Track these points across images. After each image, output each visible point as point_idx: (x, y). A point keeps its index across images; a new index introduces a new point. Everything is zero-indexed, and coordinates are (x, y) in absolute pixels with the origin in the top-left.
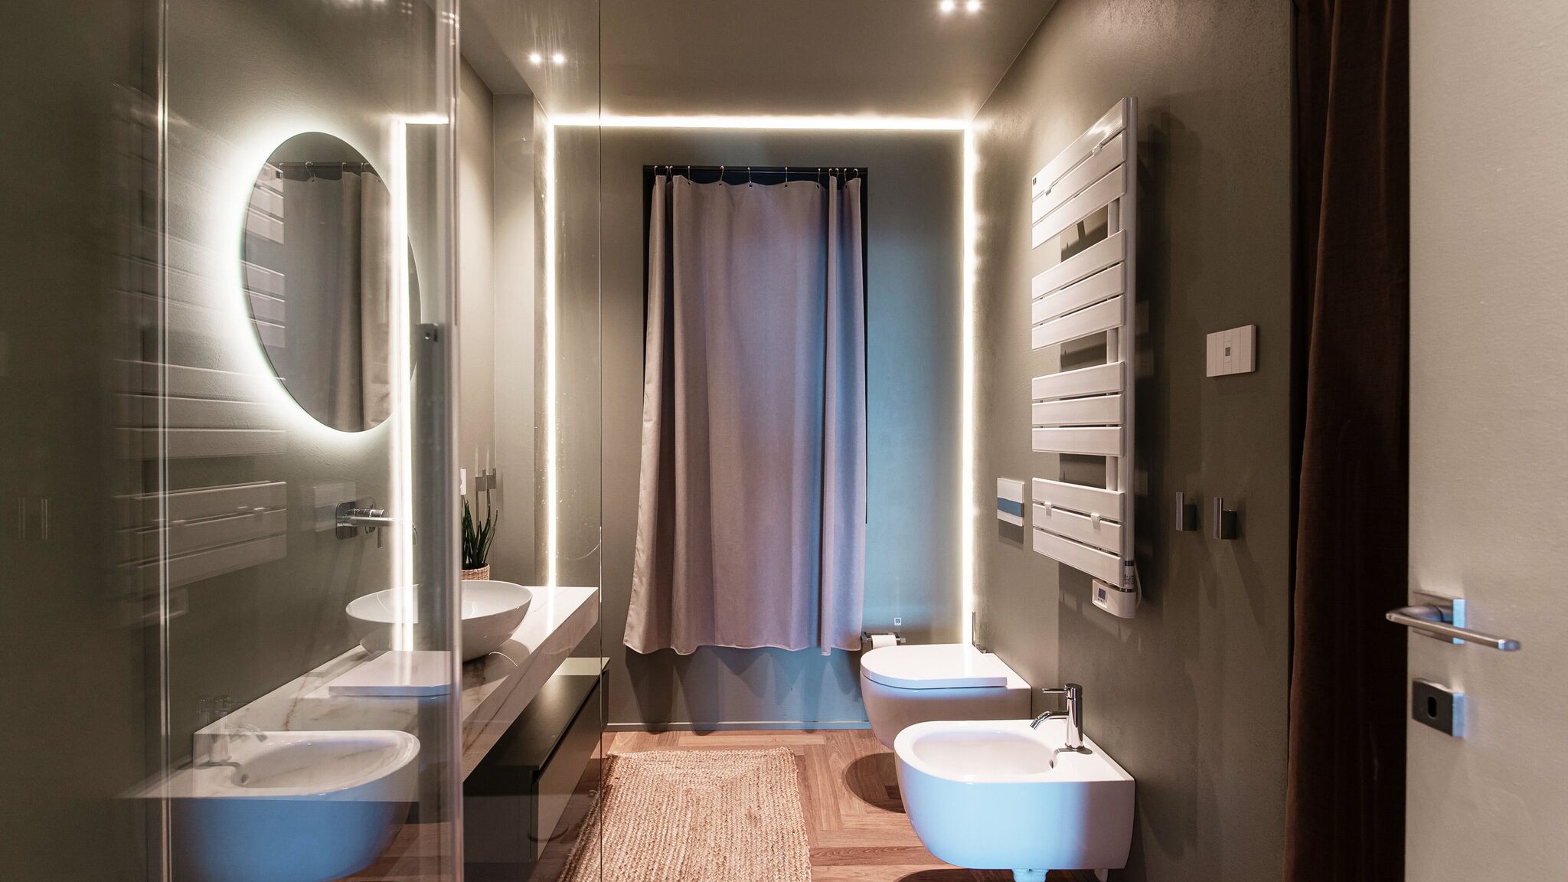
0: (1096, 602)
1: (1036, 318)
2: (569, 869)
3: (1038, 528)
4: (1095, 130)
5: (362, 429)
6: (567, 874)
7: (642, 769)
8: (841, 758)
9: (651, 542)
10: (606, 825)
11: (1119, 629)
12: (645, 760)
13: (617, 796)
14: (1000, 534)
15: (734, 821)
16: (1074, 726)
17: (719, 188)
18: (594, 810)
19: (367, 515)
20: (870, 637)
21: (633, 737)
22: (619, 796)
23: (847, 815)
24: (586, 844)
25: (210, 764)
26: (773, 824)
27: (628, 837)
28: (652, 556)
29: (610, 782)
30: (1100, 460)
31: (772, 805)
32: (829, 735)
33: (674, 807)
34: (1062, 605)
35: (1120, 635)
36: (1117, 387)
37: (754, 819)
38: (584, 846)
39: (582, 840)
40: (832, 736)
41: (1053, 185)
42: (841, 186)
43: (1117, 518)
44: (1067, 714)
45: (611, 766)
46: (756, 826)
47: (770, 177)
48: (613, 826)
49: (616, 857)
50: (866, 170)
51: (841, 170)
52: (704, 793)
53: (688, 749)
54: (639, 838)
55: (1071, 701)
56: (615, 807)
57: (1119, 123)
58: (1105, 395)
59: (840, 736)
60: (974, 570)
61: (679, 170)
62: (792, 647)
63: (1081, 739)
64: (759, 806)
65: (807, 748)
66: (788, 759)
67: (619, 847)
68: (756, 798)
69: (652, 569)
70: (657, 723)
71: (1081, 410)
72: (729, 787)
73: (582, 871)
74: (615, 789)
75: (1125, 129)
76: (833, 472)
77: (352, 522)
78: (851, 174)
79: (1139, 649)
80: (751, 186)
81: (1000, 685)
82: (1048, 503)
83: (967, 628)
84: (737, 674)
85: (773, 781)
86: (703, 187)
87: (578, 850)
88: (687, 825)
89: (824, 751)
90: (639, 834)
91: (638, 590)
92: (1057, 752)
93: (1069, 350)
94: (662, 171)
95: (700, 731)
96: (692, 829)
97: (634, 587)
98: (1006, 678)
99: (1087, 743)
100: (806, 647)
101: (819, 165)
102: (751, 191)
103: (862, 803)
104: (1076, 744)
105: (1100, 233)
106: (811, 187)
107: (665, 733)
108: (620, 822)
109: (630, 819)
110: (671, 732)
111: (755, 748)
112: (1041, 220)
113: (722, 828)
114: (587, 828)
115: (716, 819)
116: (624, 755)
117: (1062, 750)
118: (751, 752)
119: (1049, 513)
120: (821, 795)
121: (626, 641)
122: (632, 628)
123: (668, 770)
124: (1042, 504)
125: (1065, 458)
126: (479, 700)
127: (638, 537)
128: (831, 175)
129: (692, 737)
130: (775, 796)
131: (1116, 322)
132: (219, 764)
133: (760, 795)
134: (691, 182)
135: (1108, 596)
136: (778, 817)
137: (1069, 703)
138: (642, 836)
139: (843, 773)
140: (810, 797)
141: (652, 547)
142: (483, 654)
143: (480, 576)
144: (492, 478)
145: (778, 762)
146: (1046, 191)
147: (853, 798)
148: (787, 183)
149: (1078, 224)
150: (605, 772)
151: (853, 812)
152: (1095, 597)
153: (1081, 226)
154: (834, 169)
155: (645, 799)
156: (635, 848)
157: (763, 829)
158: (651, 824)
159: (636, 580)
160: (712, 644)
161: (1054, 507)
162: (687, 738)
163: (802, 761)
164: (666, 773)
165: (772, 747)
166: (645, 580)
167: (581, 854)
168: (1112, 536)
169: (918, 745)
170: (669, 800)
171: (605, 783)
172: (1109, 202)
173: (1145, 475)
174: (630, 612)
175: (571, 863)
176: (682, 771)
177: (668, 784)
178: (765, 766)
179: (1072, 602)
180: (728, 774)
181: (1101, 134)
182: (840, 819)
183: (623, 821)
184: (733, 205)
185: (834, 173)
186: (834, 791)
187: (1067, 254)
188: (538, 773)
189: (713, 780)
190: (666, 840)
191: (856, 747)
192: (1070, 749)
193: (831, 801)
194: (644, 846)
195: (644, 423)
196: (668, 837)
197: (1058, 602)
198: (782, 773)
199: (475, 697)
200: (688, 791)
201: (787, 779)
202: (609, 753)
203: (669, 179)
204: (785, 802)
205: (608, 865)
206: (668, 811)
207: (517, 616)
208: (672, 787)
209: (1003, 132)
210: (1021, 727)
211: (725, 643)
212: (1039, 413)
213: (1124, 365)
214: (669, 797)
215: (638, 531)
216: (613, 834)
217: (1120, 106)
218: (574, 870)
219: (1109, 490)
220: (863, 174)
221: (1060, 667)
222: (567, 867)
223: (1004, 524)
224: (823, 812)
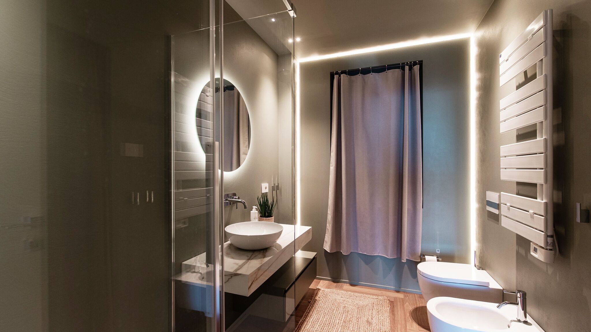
0: (532, 253)
1: (502, 118)
2: (298, 327)
3: (504, 216)
4: (530, 28)
5: (231, 170)
6: (298, 328)
7: (328, 295)
8: (410, 305)
9: (333, 211)
10: (313, 314)
11: (547, 268)
12: (330, 292)
13: (318, 304)
14: (488, 217)
15: (361, 322)
16: (521, 310)
17: (359, 76)
18: (309, 307)
19: (233, 198)
20: (424, 256)
21: (327, 283)
22: (319, 304)
23: (410, 330)
24: (305, 319)
25: (194, 272)
26: (377, 326)
27: (320, 320)
28: (333, 216)
29: (316, 298)
30: (535, 185)
31: (377, 318)
32: (406, 295)
33: (338, 312)
34: (518, 253)
35: (547, 271)
36: (542, 150)
37: (369, 323)
38: (305, 320)
39: (304, 317)
40: (407, 295)
41: (509, 56)
42: (410, 69)
43: (543, 214)
44: (518, 304)
45: (317, 292)
46: (370, 326)
47: (380, 69)
48: (315, 315)
49: (315, 326)
50: (422, 61)
51: (411, 63)
52: (350, 309)
53: (347, 291)
54: (324, 321)
55: (520, 299)
56: (317, 308)
57: (542, 23)
58: (536, 154)
59: (411, 296)
60: (476, 232)
61: (344, 72)
62: (389, 256)
63: (526, 317)
64: (372, 318)
65: (395, 298)
66: (386, 301)
67: (316, 323)
68: (371, 315)
69: (333, 222)
70: (336, 279)
71: (525, 161)
72: (361, 309)
73: (303, 329)
74: (318, 301)
75: (545, 26)
76: (407, 187)
77: (229, 201)
78: (415, 64)
79: (558, 278)
80: (372, 74)
81: (486, 286)
82: (508, 204)
83: (473, 258)
84: (367, 265)
85: (379, 309)
86: (353, 78)
87: (302, 321)
88: (342, 320)
89: (403, 301)
90: (324, 319)
91: (328, 228)
92: (512, 321)
93: (520, 133)
94: (337, 73)
95: (352, 285)
96: (344, 322)
97: (327, 227)
98: (489, 283)
99: (529, 319)
100: (395, 257)
101: (400, 62)
102: (371, 76)
103: (417, 326)
104: (523, 319)
105: (534, 77)
106: (397, 72)
107: (339, 283)
108: (318, 314)
109: (322, 313)
110: (341, 283)
111: (373, 295)
112: (504, 73)
113: (356, 324)
114: (306, 313)
115: (354, 320)
116: (322, 289)
117: (514, 321)
118: (371, 296)
119: (509, 209)
120: (399, 319)
121: (324, 247)
122: (326, 242)
123: (338, 297)
124: (506, 205)
125: (519, 184)
126: (261, 263)
127: (328, 209)
128: (406, 65)
129: (349, 286)
130: (379, 316)
131: (541, 118)
132: (197, 273)
133: (373, 314)
134: (348, 76)
135: (538, 251)
136: (379, 324)
137: (519, 299)
138: (325, 321)
139: (410, 311)
140: (394, 318)
141: (333, 213)
142: (267, 247)
143: (270, 220)
144: (278, 186)
145: (382, 302)
146: (506, 59)
147: (414, 323)
148: (387, 71)
149: (524, 72)
150: (315, 294)
151: (412, 329)
152: (532, 251)
153: (525, 73)
154: (407, 63)
155: (328, 307)
156: (322, 324)
157: (373, 328)
158: (329, 317)
159: (328, 225)
160: (356, 252)
161: (511, 206)
162: (347, 286)
163: (392, 304)
164: (337, 299)
165: (380, 296)
166: (331, 225)
167: (303, 322)
168: (540, 222)
169: (439, 306)
170: (337, 309)
171: (314, 298)
172: (537, 61)
173: (560, 193)
174: (326, 237)
175: (299, 325)
176: (343, 299)
177: (337, 303)
178: (376, 303)
179: (523, 252)
180: (361, 303)
181: (533, 29)
182: (406, 330)
183: (319, 313)
184: (365, 82)
185: (407, 64)
186: (405, 319)
187: (518, 87)
188: (286, 291)
189: (355, 305)
190: (334, 324)
191: (417, 302)
192: (519, 321)
193: (403, 322)
194: (326, 325)
195: (331, 167)
196: (335, 323)
197: (516, 252)
198: (383, 307)
199: (261, 262)
200: (345, 307)
201: (385, 310)
202: (317, 287)
203: (340, 76)
204: (383, 318)
205: (312, 329)
206: (336, 313)
207: (278, 235)
208: (339, 304)
209: (488, 35)
210: (492, 306)
211: (361, 252)
212: (504, 162)
213: (546, 140)
214: (337, 308)
215: (329, 207)
216: (315, 318)
217: (542, 16)
218: (300, 328)
219: (539, 200)
220: (421, 63)
221: (517, 281)
222: (298, 326)
223: (489, 212)
224: (399, 326)
